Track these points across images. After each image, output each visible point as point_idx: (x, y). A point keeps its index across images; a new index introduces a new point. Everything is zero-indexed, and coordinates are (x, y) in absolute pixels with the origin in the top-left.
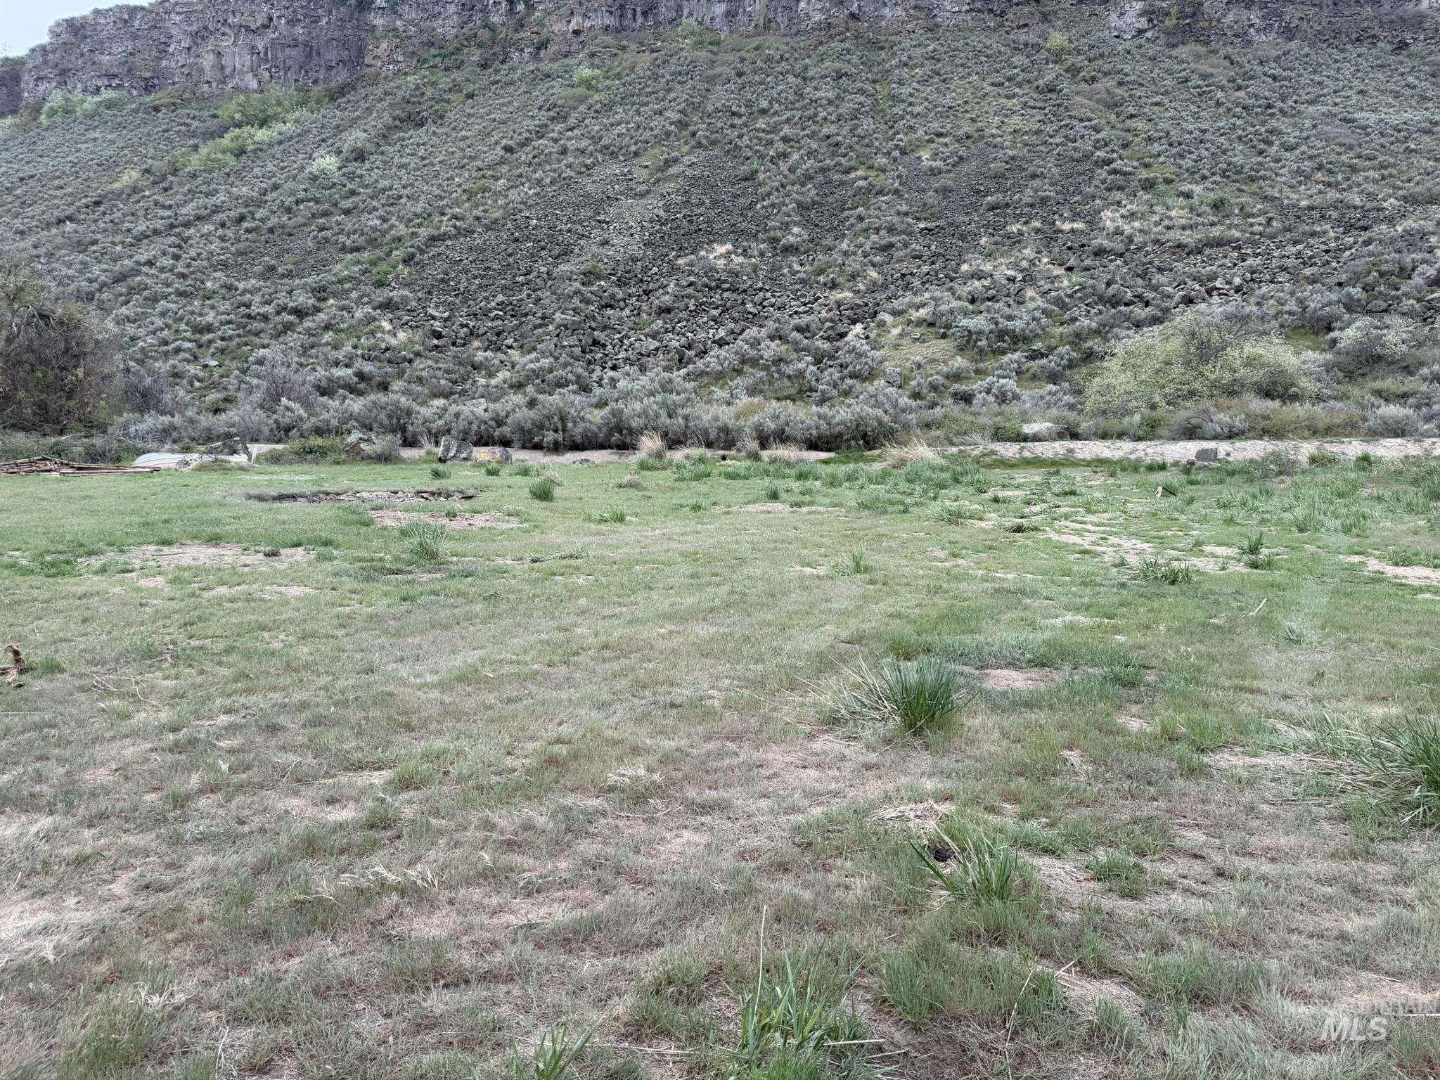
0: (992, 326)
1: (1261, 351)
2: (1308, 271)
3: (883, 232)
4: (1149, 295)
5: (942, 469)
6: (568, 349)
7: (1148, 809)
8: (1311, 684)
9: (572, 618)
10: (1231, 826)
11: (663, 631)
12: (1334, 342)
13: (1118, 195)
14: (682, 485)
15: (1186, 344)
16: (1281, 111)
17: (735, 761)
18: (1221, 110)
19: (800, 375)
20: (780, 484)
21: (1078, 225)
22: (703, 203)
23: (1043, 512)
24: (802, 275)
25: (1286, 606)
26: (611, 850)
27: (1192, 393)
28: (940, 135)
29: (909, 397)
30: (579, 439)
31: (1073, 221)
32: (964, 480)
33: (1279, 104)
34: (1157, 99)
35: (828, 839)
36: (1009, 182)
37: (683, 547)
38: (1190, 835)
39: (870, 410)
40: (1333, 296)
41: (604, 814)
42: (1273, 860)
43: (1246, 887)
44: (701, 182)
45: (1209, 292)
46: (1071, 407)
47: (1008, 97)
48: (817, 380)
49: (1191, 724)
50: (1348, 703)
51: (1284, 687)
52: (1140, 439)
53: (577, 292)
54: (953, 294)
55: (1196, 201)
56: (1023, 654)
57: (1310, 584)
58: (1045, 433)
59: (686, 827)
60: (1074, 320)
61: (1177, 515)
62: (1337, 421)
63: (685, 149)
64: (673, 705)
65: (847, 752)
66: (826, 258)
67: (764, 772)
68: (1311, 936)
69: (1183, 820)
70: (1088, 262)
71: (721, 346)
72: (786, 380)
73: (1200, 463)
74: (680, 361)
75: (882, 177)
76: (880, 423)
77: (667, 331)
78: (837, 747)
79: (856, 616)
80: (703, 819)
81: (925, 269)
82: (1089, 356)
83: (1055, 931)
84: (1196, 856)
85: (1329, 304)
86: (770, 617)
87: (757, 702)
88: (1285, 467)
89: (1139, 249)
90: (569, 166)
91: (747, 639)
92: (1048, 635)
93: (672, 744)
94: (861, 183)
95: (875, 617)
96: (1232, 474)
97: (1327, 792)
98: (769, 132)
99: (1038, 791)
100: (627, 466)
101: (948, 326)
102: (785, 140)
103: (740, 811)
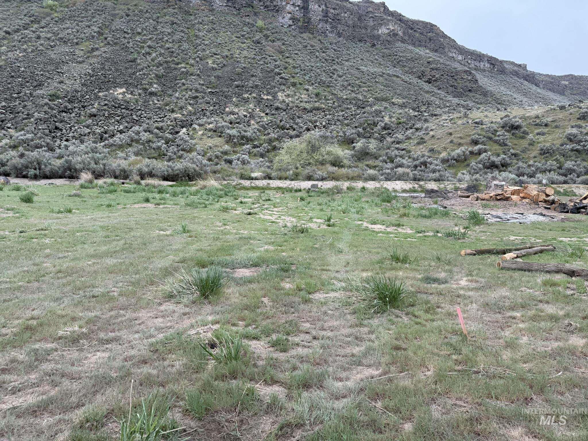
0: (239, 134)
1: (332, 149)
2: (346, 122)
3: (193, 91)
4: (295, 126)
5: (221, 190)
6: (42, 130)
7: (291, 317)
8: (345, 267)
9: (42, 259)
10: (319, 320)
11: (90, 263)
12: (354, 147)
13: (283, 87)
14: (102, 195)
15: (308, 145)
16: (337, 62)
17: (124, 319)
18: (318, 59)
19: (159, 148)
20: (150, 195)
21: (269, 97)
22: (111, 70)
23: (259, 207)
24: (159, 105)
25: (339, 240)
26: (59, 366)
27: (310, 164)
28: (216, 54)
29: (207, 160)
30: (48, 173)
31: (267, 95)
32: (229, 194)
33: (336, 60)
34: (296, 52)
35: (165, 347)
36: (243, 77)
37: (102, 224)
38: (305, 325)
39: (191, 165)
40: (354, 131)
41: (56, 350)
42: (332, 331)
43: (322, 342)
44: (110, 60)
45: (315, 127)
46: (269, 167)
47: (242, 43)
48: (167, 151)
49: (307, 284)
50: (356, 272)
51: (337, 268)
52: (292, 180)
53: (46, 104)
54: (223, 120)
55: (310, 92)
56: (249, 262)
57: (346, 232)
58: (259, 177)
59: (98, 351)
60: (269, 134)
61: (304, 208)
62: (355, 175)
63: (102, 44)
64: (94, 297)
65: (176, 309)
66: (169, 99)
67: (137, 322)
68: (343, 357)
69: (303, 320)
70: (273, 112)
71: (121, 133)
72: (152, 150)
73: (312, 189)
74: (101, 139)
75: (192, 68)
76: (195, 170)
77: (94, 125)
78: (171, 307)
79: (183, 251)
80: (107, 346)
81: (212, 108)
82: (275, 148)
83: (256, 370)
84: (307, 333)
85: (352, 134)
86: (143, 253)
87: (135, 292)
88: (339, 191)
89: (291, 109)
90: (42, 45)
91: (132, 264)
92: (258, 254)
93: (93, 314)
94: (183, 70)
95: (192, 251)
96: (323, 193)
97: (348, 304)
98: (142, 43)
99: (252, 315)
100: (74, 187)
101: (222, 133)
102: (149, 47)
103: (125, 341)
